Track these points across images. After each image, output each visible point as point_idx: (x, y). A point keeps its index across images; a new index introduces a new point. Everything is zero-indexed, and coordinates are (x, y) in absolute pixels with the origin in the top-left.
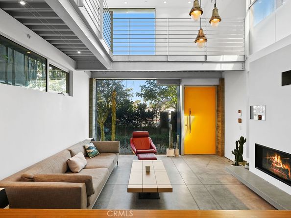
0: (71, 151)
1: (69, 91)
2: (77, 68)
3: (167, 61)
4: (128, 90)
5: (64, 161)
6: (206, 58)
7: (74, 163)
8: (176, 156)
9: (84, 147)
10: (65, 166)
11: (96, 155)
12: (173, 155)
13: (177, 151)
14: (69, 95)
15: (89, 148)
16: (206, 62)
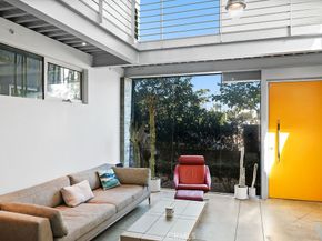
0: (71, 178)
1: (82, 97)
2: (94, 65)
3: (221, 44)
4: (201, 92)
5: (57, 189)
6: (289, 32)
7: (69, 193)
8: (249, 199)
9: (97, 174)
10: (58, 196)
11: (113, 187)
12: (245, 197)
13: (253, 190)
14: (83, 102)
15: (104, 176)
16: (289, 37)
